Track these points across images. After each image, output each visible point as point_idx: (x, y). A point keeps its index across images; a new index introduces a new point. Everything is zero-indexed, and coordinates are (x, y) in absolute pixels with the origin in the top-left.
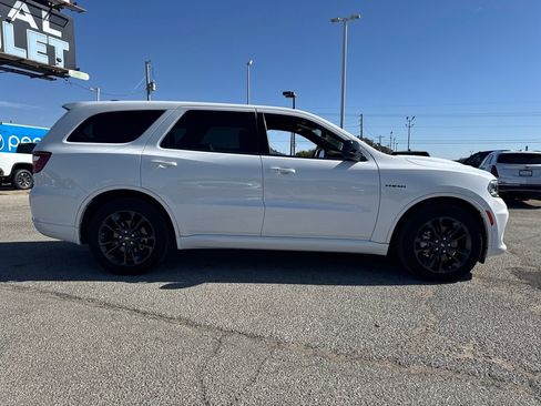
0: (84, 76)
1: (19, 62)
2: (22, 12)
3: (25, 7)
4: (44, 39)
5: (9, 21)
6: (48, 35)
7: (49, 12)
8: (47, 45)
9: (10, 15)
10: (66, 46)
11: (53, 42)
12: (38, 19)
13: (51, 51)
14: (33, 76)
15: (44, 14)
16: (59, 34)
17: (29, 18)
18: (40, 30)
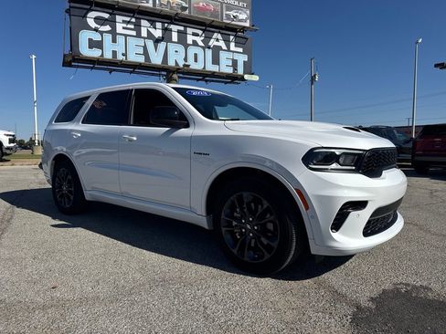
0: (256, 78)
1: (213, 75)
2: (217, 40)
3: (219, 36)
4: (230, 55)
5: (209, 48)
6: (234, 52)
7: (235, 36)
8: (233, 59)
9: (210, 44)
10: (245, 58)
11: (236, 57)
12: (227, 42)
13: (235, 63)
14: (226, 83)
15: (232, 37)
16: (241, 50)
17: (222, 44)
18: (229, 50)
